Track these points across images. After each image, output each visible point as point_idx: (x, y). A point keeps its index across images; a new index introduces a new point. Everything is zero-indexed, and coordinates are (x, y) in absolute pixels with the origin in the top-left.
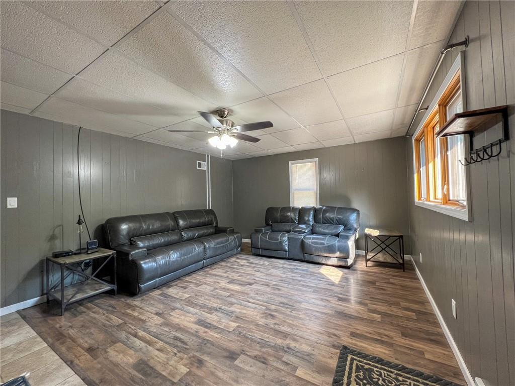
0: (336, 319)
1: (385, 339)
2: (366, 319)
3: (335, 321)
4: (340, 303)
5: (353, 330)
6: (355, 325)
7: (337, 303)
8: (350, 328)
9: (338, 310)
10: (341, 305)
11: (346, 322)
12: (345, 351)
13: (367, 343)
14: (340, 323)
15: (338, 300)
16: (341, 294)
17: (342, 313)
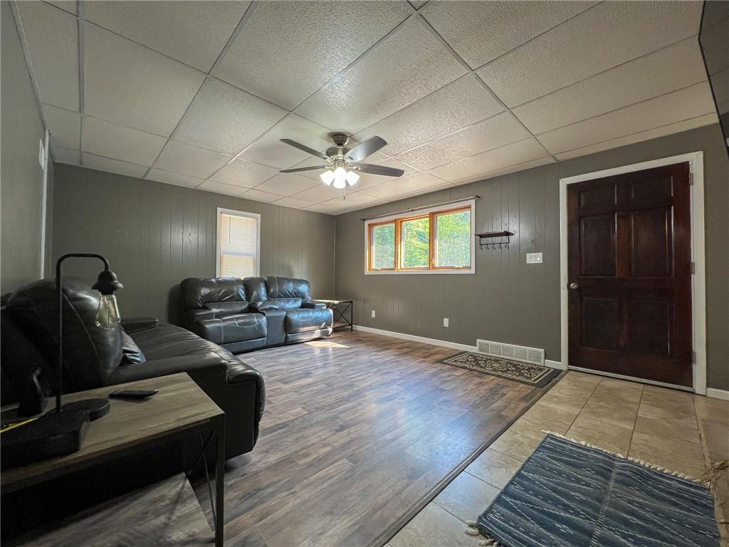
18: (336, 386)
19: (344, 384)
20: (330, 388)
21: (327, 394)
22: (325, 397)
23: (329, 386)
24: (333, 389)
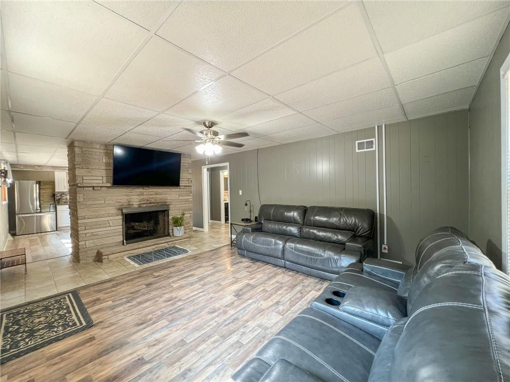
0: (118, 338)
1: (57, 359)
2: (87, 363)
3: (119, 335)
4: (135, 355)
5: (94, 342)
6: (96, 347)
7: (139, 353)
8: (98, 341)
9: (127, 345)
10: (130, 354)
11: (108, 342)
12: (90, 325)
13: (74, 343)
14: (112, 338)
15: (143, 359)
16: (150, 371)
17: (120, 347)
18: (215, 283)
19: (209, 286)
20: (218, 282)
21: (220, 277)
22: (220, 276)
23: (219, 284)
24: (216, 281)
